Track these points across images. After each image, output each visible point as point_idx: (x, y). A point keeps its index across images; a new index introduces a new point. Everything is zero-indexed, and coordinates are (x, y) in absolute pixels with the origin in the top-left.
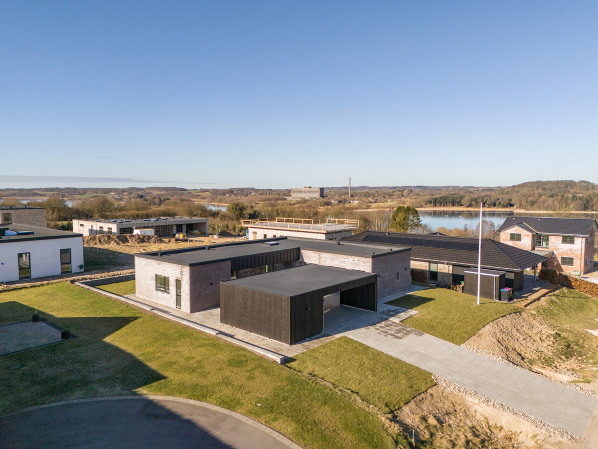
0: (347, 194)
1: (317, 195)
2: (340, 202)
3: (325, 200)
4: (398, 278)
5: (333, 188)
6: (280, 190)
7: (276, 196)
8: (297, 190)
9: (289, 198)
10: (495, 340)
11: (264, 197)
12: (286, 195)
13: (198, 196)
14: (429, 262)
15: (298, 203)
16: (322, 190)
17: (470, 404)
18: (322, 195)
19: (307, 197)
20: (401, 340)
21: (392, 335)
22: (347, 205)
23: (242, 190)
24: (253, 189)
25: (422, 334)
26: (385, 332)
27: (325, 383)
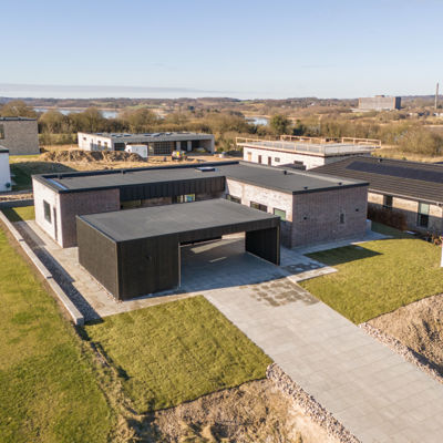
0: (433, 105)
1: (392, 106)
2: (421, 115)
3: (402, 112)
4: (342, 222)
5: (416, 97)
6: (347, 100)
7: (339, 108)
8: (366, 100)
9: (355, 110)
10: (420, 322)
11: (324, 108)
12: (353, 106)
13: (250, 107)
14: (420, 202)
15: (366, 115)
16: (398, 99)
17: (293, 414)
18: (398, 106)
19: (378, 109)
20: (277, 308)
21: (270, 300)
22: (430, 119)
23: (301, 100)
24: (314, 99)
25: (314, 302)
26: (263, 295)
27: (99, 359)
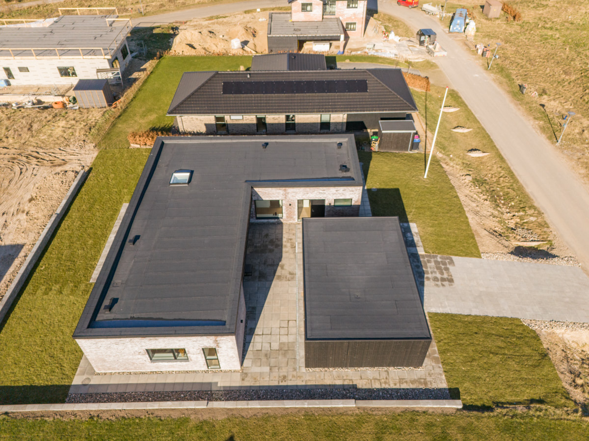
10: (485, 231)
20: (455, 282)
21: (445, 280)
25: (452, 260)
26: (436, 279)
27: (520, 410)
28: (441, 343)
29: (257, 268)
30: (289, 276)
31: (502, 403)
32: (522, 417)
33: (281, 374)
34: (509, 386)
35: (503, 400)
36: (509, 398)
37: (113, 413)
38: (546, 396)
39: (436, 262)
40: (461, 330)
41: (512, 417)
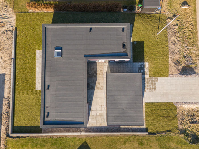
20: (156, 89)
21: (153, 88)
25: (158, 79)
26: (150, 89)
27: (163, 134)
28: (147, 114)
29: (90, 84)
30: (101, 88)
31: (159, 132)
32: (163, 136)
33: (100, 123)
34: (163, 127)
35: (159, 131)
36: (161, 130)
37: (56, 136)
38: (172, 129)
39: (152, 81)
40: (154, 109)
41: (161, 136)
